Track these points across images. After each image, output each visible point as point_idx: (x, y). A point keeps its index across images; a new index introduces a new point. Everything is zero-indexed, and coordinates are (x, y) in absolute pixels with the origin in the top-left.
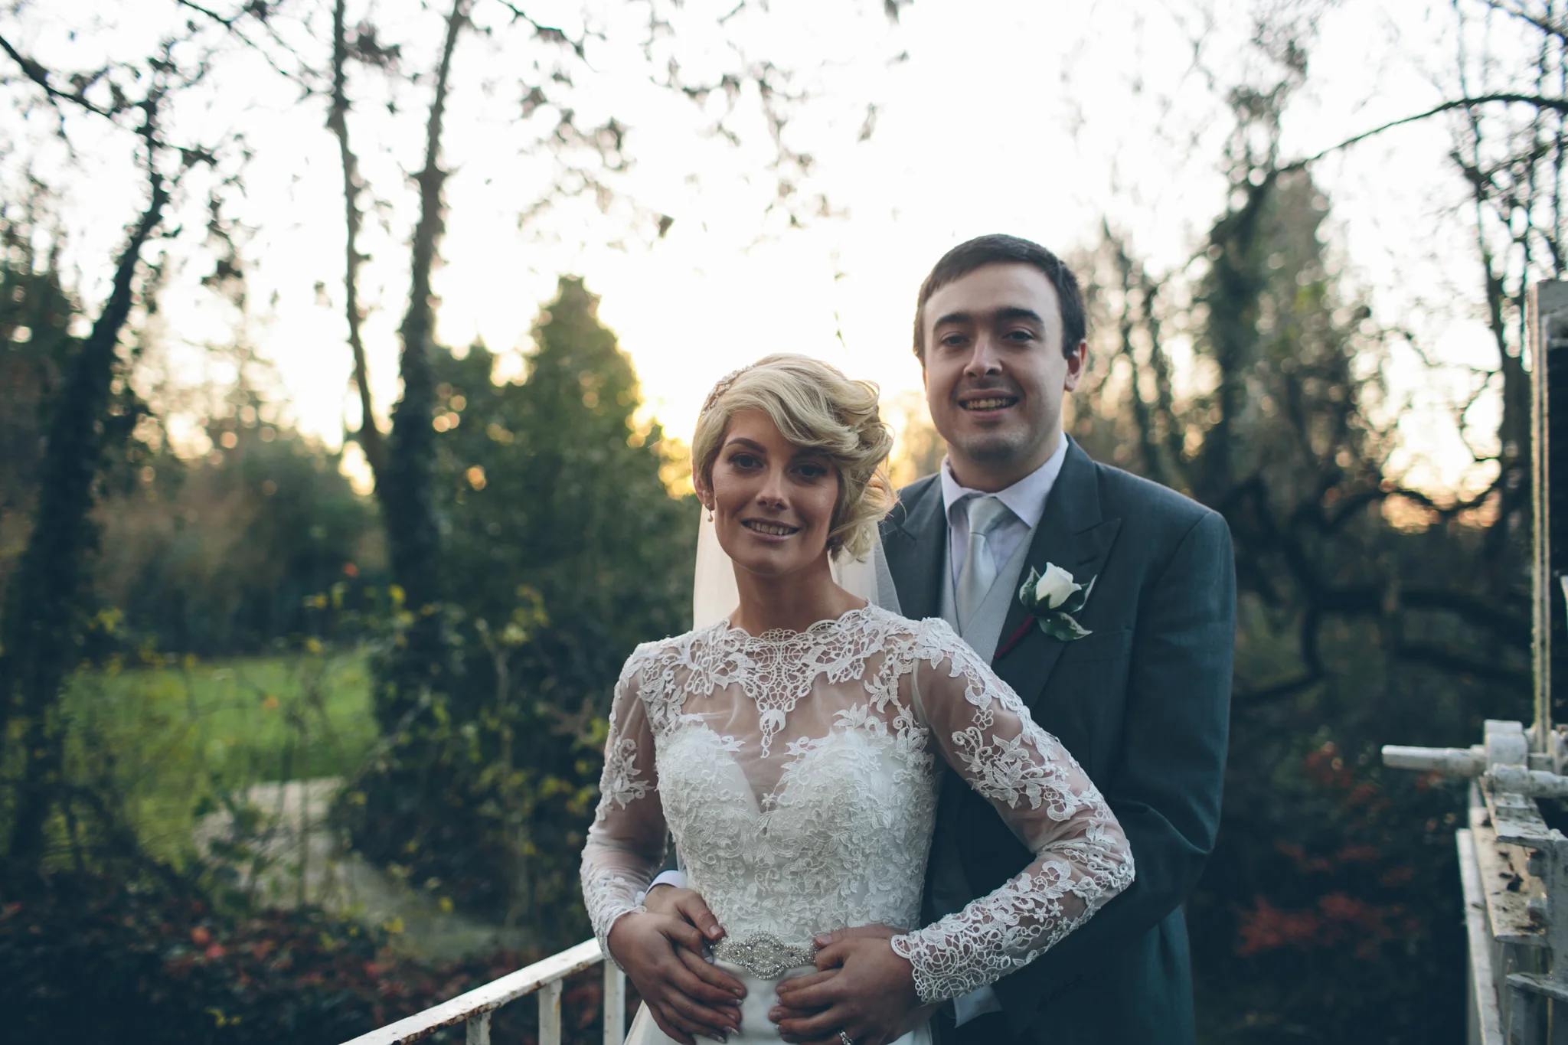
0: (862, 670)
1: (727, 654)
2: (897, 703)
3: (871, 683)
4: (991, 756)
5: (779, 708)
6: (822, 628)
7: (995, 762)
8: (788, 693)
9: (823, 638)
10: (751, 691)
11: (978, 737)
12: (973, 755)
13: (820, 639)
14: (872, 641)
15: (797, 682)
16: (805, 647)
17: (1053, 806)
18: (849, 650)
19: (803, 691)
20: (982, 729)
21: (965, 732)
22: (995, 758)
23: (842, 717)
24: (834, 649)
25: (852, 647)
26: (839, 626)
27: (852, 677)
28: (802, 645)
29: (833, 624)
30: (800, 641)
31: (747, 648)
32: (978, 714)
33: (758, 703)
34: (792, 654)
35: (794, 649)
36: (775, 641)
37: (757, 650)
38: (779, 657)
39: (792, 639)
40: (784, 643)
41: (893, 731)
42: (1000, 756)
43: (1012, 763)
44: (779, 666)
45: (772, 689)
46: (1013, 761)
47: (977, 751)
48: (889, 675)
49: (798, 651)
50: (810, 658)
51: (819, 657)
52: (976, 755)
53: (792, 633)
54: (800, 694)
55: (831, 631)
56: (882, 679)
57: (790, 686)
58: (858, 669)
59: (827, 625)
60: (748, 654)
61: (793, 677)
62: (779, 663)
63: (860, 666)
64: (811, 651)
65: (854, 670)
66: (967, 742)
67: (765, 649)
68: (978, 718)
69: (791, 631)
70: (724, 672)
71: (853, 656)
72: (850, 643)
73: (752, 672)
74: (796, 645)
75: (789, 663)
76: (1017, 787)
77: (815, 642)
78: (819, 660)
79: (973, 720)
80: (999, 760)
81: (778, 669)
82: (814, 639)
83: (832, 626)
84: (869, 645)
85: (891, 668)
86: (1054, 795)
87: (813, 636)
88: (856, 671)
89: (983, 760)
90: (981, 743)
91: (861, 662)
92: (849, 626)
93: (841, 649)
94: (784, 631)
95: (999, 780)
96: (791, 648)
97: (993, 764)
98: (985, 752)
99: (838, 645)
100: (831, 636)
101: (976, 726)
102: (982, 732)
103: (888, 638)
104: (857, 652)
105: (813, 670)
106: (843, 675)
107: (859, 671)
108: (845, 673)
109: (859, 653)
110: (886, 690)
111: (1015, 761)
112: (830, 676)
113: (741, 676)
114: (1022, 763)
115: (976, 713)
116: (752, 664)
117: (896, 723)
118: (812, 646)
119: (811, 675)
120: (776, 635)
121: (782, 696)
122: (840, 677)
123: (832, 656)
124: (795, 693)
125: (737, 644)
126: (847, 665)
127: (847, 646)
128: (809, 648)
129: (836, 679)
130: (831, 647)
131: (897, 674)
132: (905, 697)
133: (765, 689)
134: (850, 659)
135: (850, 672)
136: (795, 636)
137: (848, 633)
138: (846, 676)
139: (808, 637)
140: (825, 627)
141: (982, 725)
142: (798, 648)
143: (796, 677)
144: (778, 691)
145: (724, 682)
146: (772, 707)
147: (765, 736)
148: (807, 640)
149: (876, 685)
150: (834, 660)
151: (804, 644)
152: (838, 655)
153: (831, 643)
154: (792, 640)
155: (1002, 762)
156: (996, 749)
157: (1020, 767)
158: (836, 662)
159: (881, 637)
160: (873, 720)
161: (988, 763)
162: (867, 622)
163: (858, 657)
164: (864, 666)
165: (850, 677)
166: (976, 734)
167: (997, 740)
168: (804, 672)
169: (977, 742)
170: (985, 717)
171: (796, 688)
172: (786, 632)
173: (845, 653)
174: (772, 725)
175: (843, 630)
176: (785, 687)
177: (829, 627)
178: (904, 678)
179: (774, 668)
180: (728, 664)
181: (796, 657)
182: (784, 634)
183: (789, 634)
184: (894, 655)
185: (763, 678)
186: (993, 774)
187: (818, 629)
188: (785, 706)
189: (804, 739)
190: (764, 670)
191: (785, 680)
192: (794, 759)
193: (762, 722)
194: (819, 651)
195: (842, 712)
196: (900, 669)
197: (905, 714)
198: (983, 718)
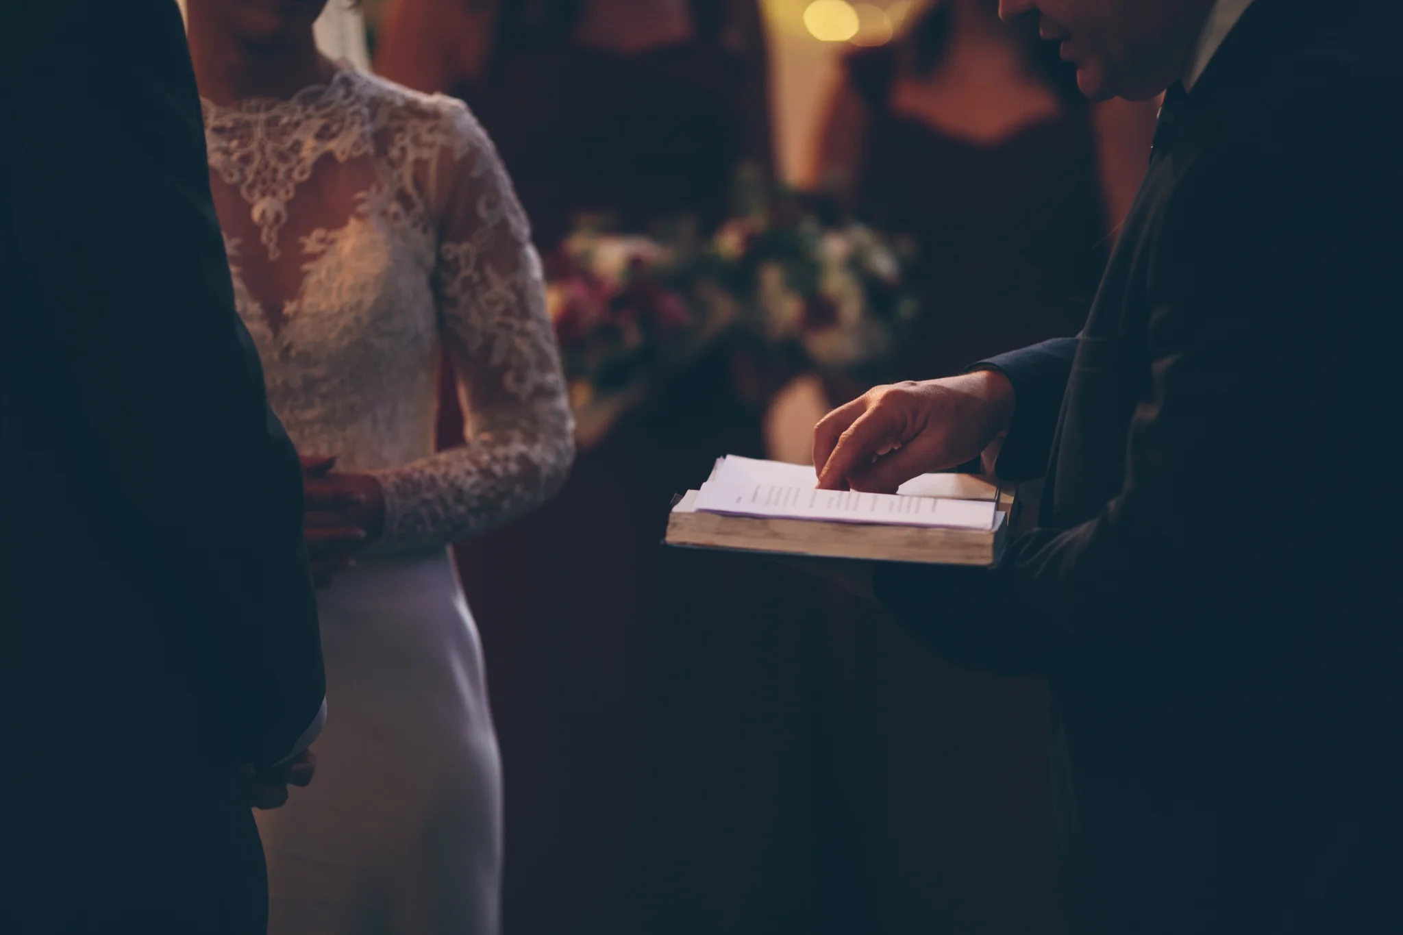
4: (476, 286)
5: (274, 194)
6: (310, 96)
7: (477, 294)
8: (281, 175)
9: (316, 109)
10: (231, 175)
12: (456, 276)
15: (291, 164)
16: (294, 121)
17: (512, 372)
18: (353, 122)
19: (302, 173)
20: (479, 250)
22: (479, 289)
23: (361, 201)
24: (335, 122)
25: (356, 118)
26: (334, 92)
27: (364, 153)
28: (288, 118)
29: (325, 91)
30: (285, 114)
32: (482, 231)
33: (244, 192)
34: (277, 129)
35: (279, 124)
36: (253, 113)
38: (259, 132)
39: (274, 111)
40: (263, 116)
42: (486, 289)
43: (495, 303)
44: (262, 145)
45: (258, 173)
46: (497, 301)
47: (464, 274)
48: (402, 158)
49: (284, 126)
50: (305, 133)
51: (317, 134)
52: (459, 277)
53: (275, 103)
54: (299, 178)
55: (322, 101)
57: (282, 169)
58: (369, 143)
61: (283, 157)
62: (261, 141)
63: (369, 140)
65: (366, 144)
67: (240, 122)
68: (480, 236)
69: (274, 99)
71: (359, 129)
72: (353, 114)
73: (227, 152)
74: (281, 119)
75: (275, 140)
76: (488, 332)
78: (318, 137)
79: (474, 237)
80: (483, 294)
81: (261, 148)
82: (304, 112)
83: (324, 94)
86: (519, 360)
87: (301, 108)
88: (368, 145)
89: (466, 286)
90: (471, 266)
92: (343, 91)
93: (342, 122)
94: (264, 101)
95: (472, 315)
96: (273, 122)
98: (470, 278)
100: (326, 106)
101: (474, 244)
102: (478, 253)
105: (313, 149)
106: (353, 150)
108: (355, 148)
114: (504, 308)
115: (479, 229)
116: (224, 144)
119: (310, 154)
120: (252, 106)
121: (274, 180)
123: (334, 130)
124: (291, 177)
126: (353, 136)
127: (349, 118)
128: (300, 123)
129: (346, 156)
130: (329, 120)
132: (420, 184)
134: (356, 131)
136: (278, 107)
137: (346, 102)
138: (357, 151)
139: (296, 109)
140: (314, 95)
141: (482, 245)
142: (284, 122)
144: (267, 174)
146: (263, 195)
147: (265, 230)
148: (295, 112)
150: (337, 135)
151: (292, 118)
153: (328, 115)
156: (485, 280)
158: (339, 137)
160: (396, 207)
161: (470, 291)
165: (361, 152)
167: (489, 270)
171: (291, 170)
172: (267, 102)
173: (349, 125)
174: (270, 216)
175: (337, 98)
176: (275, 171)
177: (320, 95)
178: (420, 166)
179: (255, 147)
181: (284, 132)
182: (263, 105)
183: (271, 104)
184: (407, 133)
185: (246, 159)
186: (469, 306)
187: (308, 98)
188: (282, 194)
189: (318, 233)
190: (244, 151)
191: (273, 162)
192: (313, 257)
193: (256, 214)
194: (317, 123)
195: (361, 195)
196: (415, 154)
197: (420, 205)
198: (483, 238)
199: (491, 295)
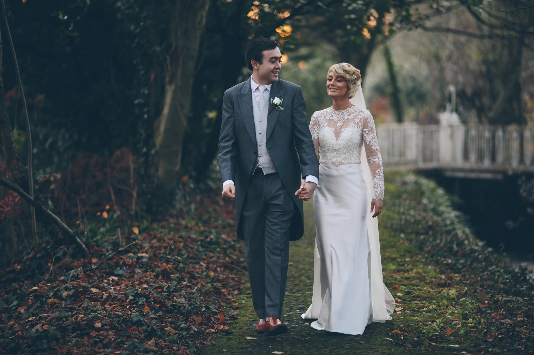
1: (332, 114)
2: (359, 122)
5: (340, 123)
8: (342, 120)
10: (336, 120)
13: (348, 111)
17: (373, 146)
19: (344, 120)
27: (353, 118)
31: (335, 113)
36: (340, 112)
37: (337, 113)
38: (340, 114)
40: (342, 112)
41: (358, 127)
50: (346, 115)
52: (366, 133)
53: (343, 110)
55: (349, 110)
56: (357, 118)
57: (342, 119)
60: (335, 114)
61: (343, 118)
66: (365, 131)
70: (331, 117)
72: (353, 112)
73: (336, 117)
74: (344, 112)
75: (342, 115)
78: (348, 115)
81: (340, 116)
89: (367, 135)
91: (354, 116)
94: (341, 110)
95: (368, 138)
103: (359, 112)
104: (354, 114)
105: (346, 117)
112: (350, 118)
113: (334, 118)
115: (369, 127)
117: (358, 126)
125: (334, 112)
126: (352, 116)
128: (346, 113)
131: (360, 118)
132: (360, 121)
133: (338, 119)
139: (346, 111)
144: (340, 120)
145: (331, 118)
147: (338, 128)
153: (350, 112)
157: (372, 138)
159: (357, 112)
160: (355, 125)
162: (355, 109)
166: (367, 130)
167: (370, 133)
173: (352, 114)
174: (339, 126)
175: (351, 110)
176: (341, 119)
178: (361, 118)
180: (332, 115)
184: (360, 115)
185: (338, 118)
188: (341, 123)
189: (344, 129)
190: (338, 117)
191: (341, 118)
192: (343, 132)
193: (337, 125)
194: (348, 114)
195: (350, 124)
196: (360, 117)
197: (360, 124)
198: (369, 129)
199: (370, 136)
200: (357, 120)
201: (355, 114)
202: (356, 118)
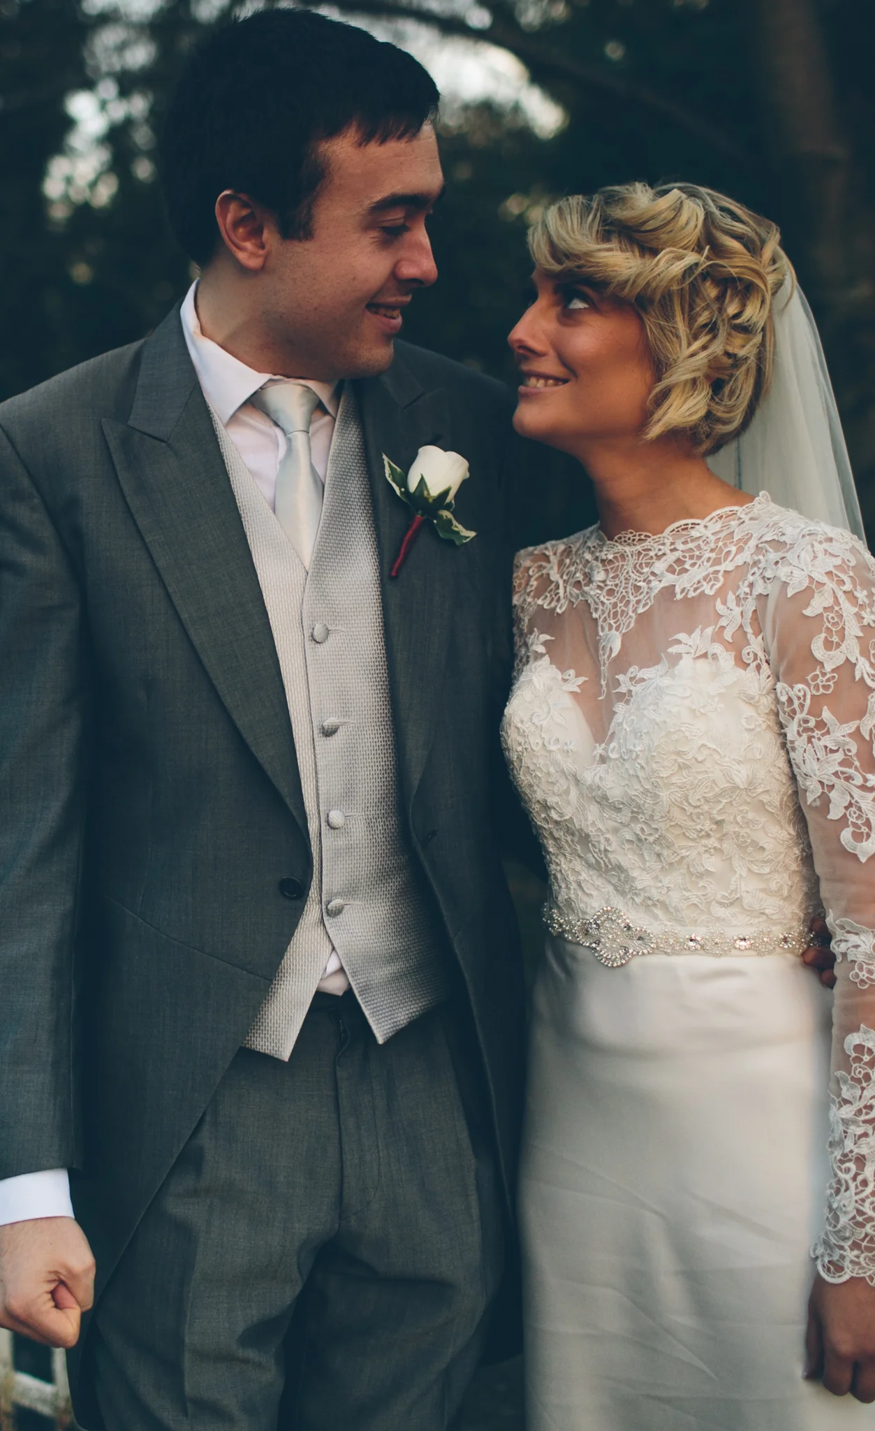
0: (719, 585)
2: (749, 630)
3: (724, 602)
4: (811, 730)
5: (618, 628)
6: (683, 530)
7: (813, 740)
8: (629, 609)
9: (683, 543)
11: (804, 700)
12: (793, 718)
14: (740, 550)
15: (640, 594)
16: (660, 553)
17: (851, 829)
18: (709, 559)
20: (814, 693)
21: (792, 688)
22: (815, 734)
23: (679, 642)
24: (691, 557)
25: (713, 555)
26: (706, 527)
27: (703, 591)
28: (656, 551)
29: (699, 524)
30: (655, 545)
31: (603, 554)
32: (817, 672)
33: (600, 624)
34: (643, 561)
35: (648, 555)
36: (629, 545)
37: (610, 557)
38: (630, 564)
39: (647, 543)
41: (742, 665)
42: (823, 735)
43: (832, 751)
44: (627, 576)
46: (835, 748)
47: (799, 716)
48: (748, 594)
49: (652, 558)
50: (659, 567)
51: (671, 566)
52: (795, 720)
53: (646, 536)
54: (640, 610)
55: (694, 533)
56: (737, 599)
57: (634, 601)
58: (712, 582)
59: (690, 526)
60: (602, 565)
62: (628, 573)
63: (716, 579)
64: (664, 558)
65: (708, 583)
66: (790, 701)
67: (618, 555)
68: (815, 678)
69: (644, 533)
71: (711, 566)
72: (712, 550)
74: (650, 550)
75: (638, 571)
76: (826, 782)
77: (672, 547)
78: (671, 570)
79: (809, 678)
80: (819, 739)
81: (626, 579)
82: (672, 544)
83: (697, 526)
84: (735, 555)
85: (751, 585)
86: (859, 817)
87: (671, 540)
88: (711, 584)
89: (801, 729)
90: (806, 709)
91: (720, 576)
92: (718, 526)
93: (699, 557)
94: (638, 534)
95: (807, 761)
96: (644, 553)
97: (810, 740)
98: (806, 721)
99: (697, 553)
100: (692, 541)
101: (808, 685)
102: (813, 696)
103: (760, 545)
104: (717, 562)
105: (660, 581)
106: (692, 589)
107: (713, 585)
108: (695, 586)
109: (720, 563)
110: (740, 613)
111: (837, 751)
112: (678, 590)
113: (592, 593)
114: (843, 757)
115: (815, 670)
117: (745, 654)
118: (668, 552)
119: (657, 586)
120: (629, 539)
122: (689, 590)
123: (687, 566)
124: (636, 608)
126: (700, 577)
127: (707, 555)
128: (664, 554)
129: (684, 594)
130: (687, 555)
131: (755, 594)
132: (757, 620)
133: (609, 604)
134: (706, 569)
135: (702, 586)
136: (649, 540)
137: (713, 538)
138: (695, 590)
139: (666, 541)
140: (687, 528)
141: (817, 687)
142: (652, 553)
143: (639, 587)
144: (621, 606)
145: (576, 597)
146: (611, 627)
147: (603, 666)
148: (664, 544)
149: (729, 604)
150: (686, 571)
151: (660, 550)
152: (693, 565)
153: (691, 550)
154: (646, 545)
155: (822, 743)
156: (821, 725)
157: (839, 761)
158: (689, 573)
159: (751, 545)
160: (718, 648)
161: (805, 736)
162: (743, 522)
163: (717, 568)
164: (722, 579)
165: (699, 591)
166: (805, 696)
167: (826, 715)
168: (650, 582)
169: (802, 706)
170: (824, 679)
171: (638, 602)
172: (640, 535)
173: (703, 562)
174: (608, 651)
175: (708, 533)
176: (627, 603)
177: (692, 528)
178: (762, 602)
179: (622, 578)
180: (585, 576)
181: (647, 565)
182: (637, 538)
183: (643, 537)
184: (759, 568)
186: (805, 751)
187: (678, 531)
188: (623, 627)
190: (613, 582)
191: (629, 594)
193: (601, 649)
196: (760, 589)
197: (755, 645)
198: (821, 681)
199: (828, 741)
200: (737, 610)
201: (728, 566)
202: (731, 597)
